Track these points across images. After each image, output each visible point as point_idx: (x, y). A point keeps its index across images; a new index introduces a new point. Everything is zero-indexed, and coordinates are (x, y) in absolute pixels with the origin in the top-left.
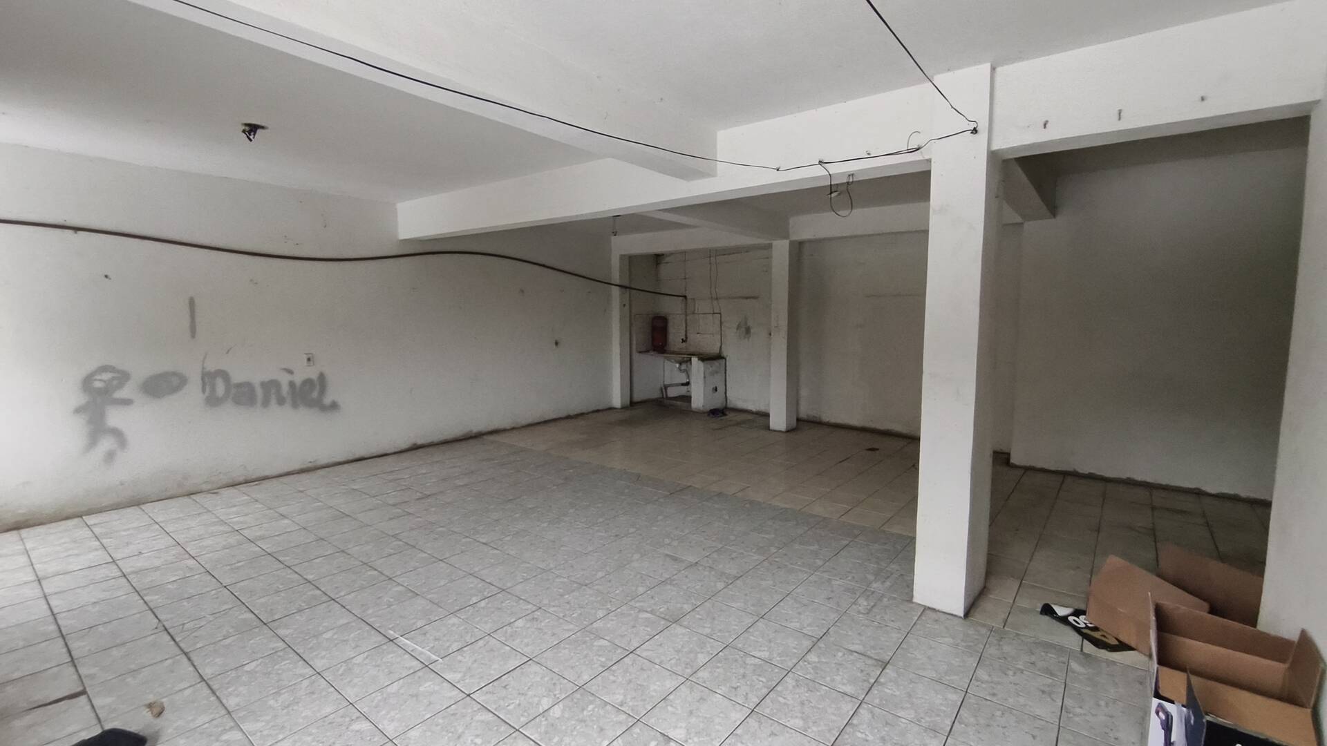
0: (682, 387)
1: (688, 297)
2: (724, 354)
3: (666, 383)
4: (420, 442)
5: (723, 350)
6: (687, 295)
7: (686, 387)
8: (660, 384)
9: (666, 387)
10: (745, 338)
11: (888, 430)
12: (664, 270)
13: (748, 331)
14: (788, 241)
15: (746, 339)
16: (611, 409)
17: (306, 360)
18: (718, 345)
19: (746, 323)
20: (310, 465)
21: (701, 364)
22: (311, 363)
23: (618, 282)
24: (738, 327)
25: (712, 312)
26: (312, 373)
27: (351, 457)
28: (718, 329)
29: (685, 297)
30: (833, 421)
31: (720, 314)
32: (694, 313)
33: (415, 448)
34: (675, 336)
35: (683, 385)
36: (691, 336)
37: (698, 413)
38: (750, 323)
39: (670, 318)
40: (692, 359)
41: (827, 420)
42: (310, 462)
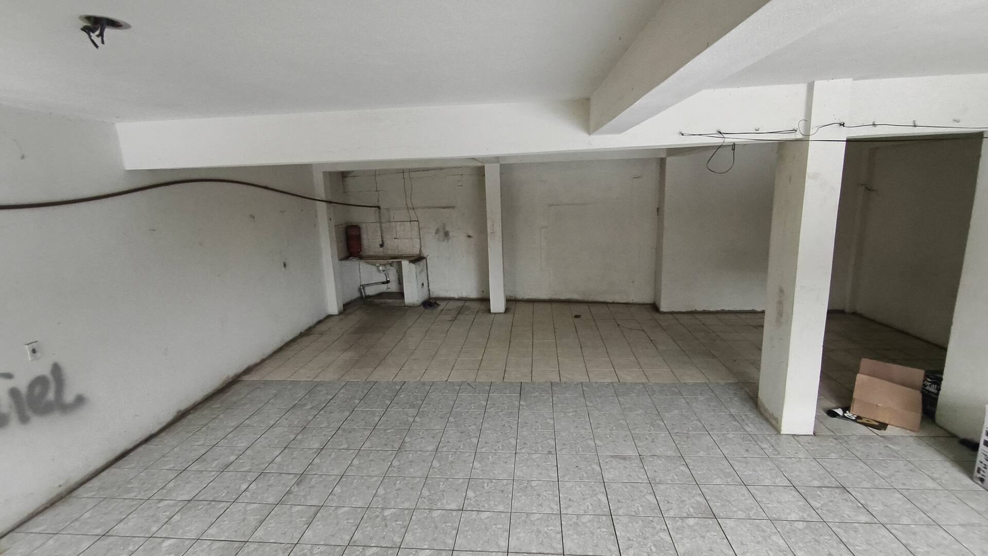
0: (383, 285)
1: (382, 207)
2: (425, 254)
3: (363, 283)
4: (184, 406)
5: (423, 250)
6: (380, 205)
7: (386, 285)
8: (357, 285)
9: (364, 286)
10: (443, 241)
11: (568, 299)
12: (350, 181)
13: (446, 234)
14: (499, 165)
15: (446, 241)
16: (329, 316)
17: (29, 353)
18: (418, 246)
19: (444, 228)
20: (60, 490)
21: (413, 266)
22: (38, 354)
23: (323, 197)
24: (437, 232)
25: (409, 220)
26: (43, 368)
27: (111, 456)
28: (417, 234)
29: (379, 207)
30: (526, 297)
31: (418, 221)
32: (390, 222)
33: (181, 416)
34: (370, 241)
35: (383, 283)
36: (389, 242)
37: (412, 307)
38: (447, 229)
39: (363, 226)
40: (402, 262)
41: (522, 297)
42: (60, 486)
